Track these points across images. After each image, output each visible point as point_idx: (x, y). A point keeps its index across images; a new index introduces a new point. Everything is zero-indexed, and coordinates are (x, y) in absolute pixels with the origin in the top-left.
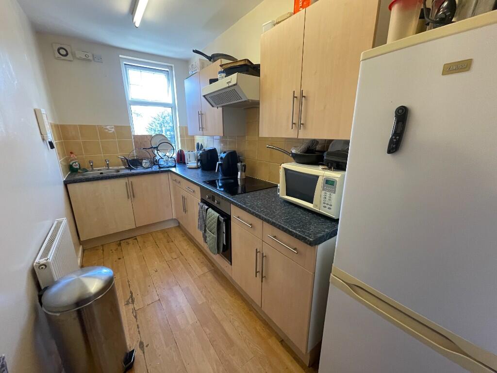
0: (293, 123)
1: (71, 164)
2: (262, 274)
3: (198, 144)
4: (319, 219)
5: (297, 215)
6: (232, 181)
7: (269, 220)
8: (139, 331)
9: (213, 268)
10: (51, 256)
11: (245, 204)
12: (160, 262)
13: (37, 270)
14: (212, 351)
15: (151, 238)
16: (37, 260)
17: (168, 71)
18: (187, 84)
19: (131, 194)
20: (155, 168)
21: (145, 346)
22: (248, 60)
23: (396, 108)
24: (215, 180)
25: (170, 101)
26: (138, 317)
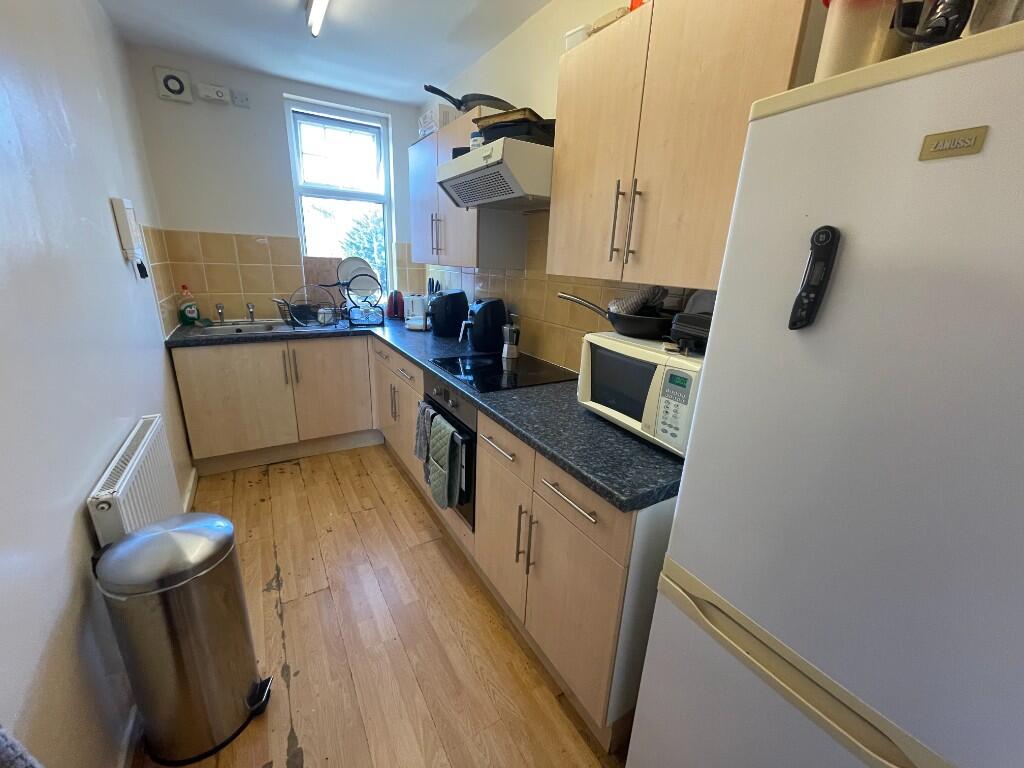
0: (613, 250)
1: (183, 308)
2: (528, 558)
3: (431, 282)
4: (652, 456)
5: (608, 442)
6: (489, 362)
7: (546, 449)
8: (284, 644)
9: (440, 535)
10: (121, 486)
11: (504, 411)
12: (339, 514)
13: (93, 512)
14: (419, 699)
15: (327, 465)
16: (93, 494)
17: (379, 128)
18: (415, 155)
19: (293, 375)
20: (343, 325)
21: (292, 673)
22: (531, 111)
23: (814, 230)
24: (456, 359)
25: (380, 190)
26: (285, 616)
